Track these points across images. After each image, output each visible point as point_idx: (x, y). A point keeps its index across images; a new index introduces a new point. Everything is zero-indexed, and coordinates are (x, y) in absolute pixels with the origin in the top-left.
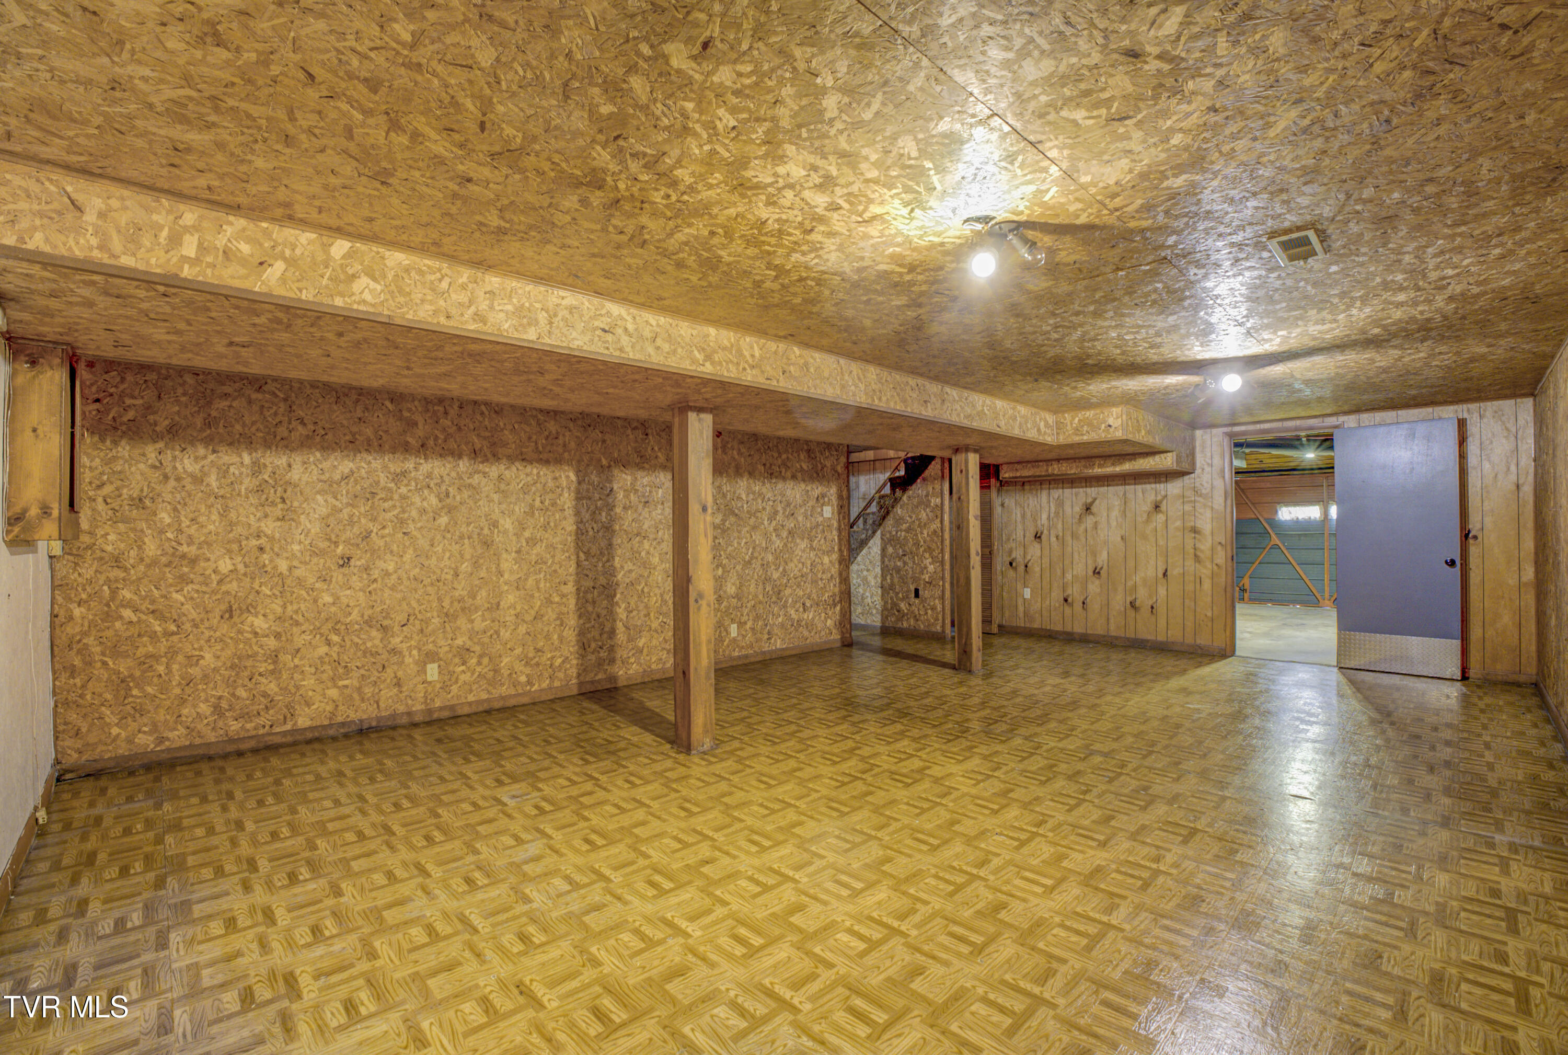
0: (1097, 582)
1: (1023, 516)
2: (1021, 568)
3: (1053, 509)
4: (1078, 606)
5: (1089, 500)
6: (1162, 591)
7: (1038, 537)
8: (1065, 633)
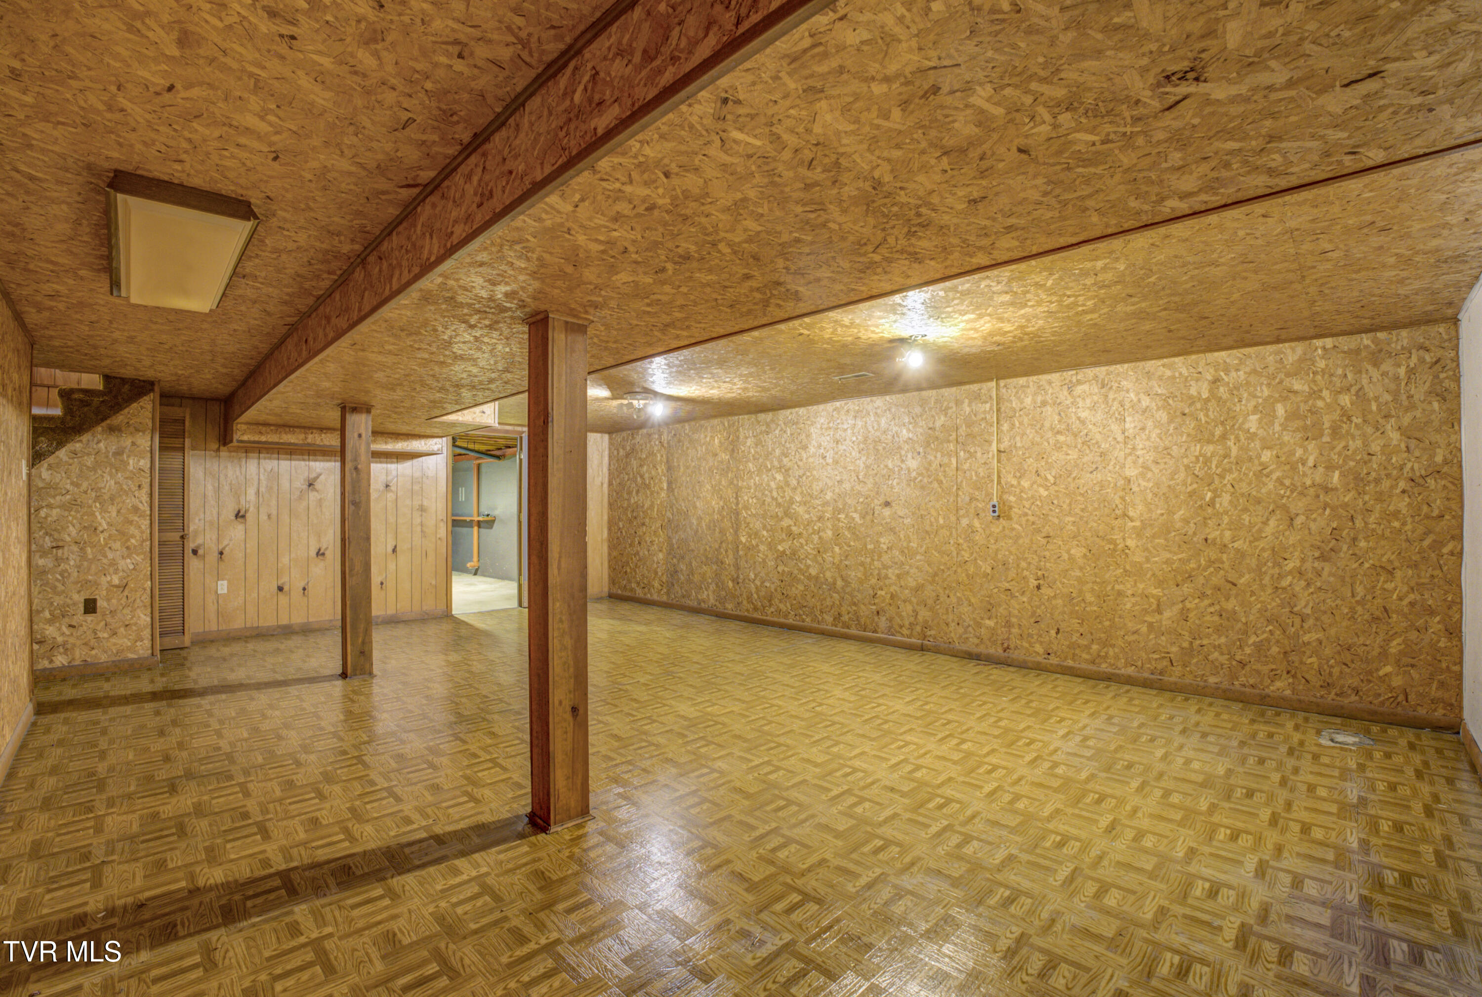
0: (322, 564)
1: (218, 490)
2: (213, 557)
3: (264, 483)
4: (296, 594)
5: (313, 475)
6: (392, 566)
7: (240, 516)
8: (279, 627)
